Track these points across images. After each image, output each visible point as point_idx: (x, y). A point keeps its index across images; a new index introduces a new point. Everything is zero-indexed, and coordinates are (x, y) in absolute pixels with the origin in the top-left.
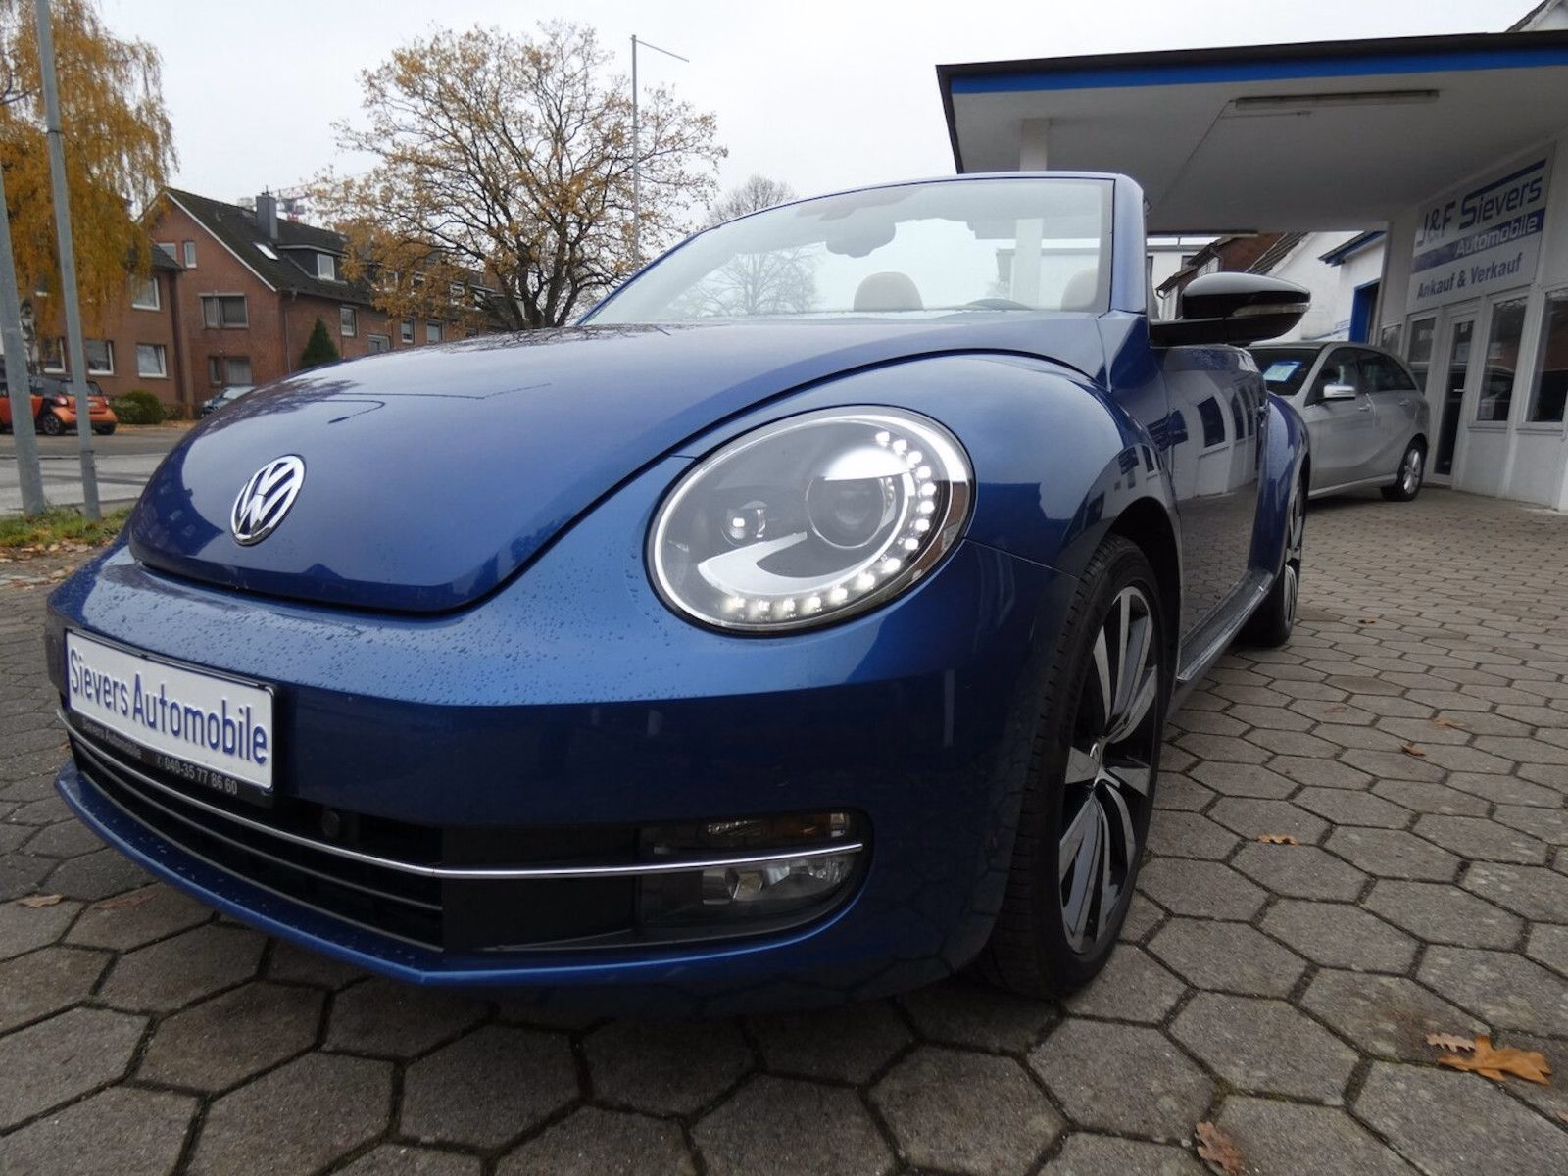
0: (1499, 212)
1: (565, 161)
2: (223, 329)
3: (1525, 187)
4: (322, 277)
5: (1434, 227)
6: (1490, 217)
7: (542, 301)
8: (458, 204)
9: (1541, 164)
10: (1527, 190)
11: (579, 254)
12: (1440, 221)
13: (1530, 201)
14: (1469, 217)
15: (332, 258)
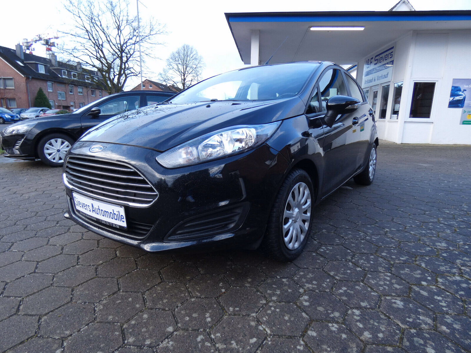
0: (383, 61)
1: (121, 36)
2: (5, 89)
3: (389, 54)
4: (40, 72)
5: (368, 64)
6: (381, 62)
7: (116, 81)
8: (86, 49)
9: (393, 48)
10: (390, 55)
11: (127, 66)
12: (369, 63)
13: (390, 58)
14: (376, 62)
15: (44, 66)
